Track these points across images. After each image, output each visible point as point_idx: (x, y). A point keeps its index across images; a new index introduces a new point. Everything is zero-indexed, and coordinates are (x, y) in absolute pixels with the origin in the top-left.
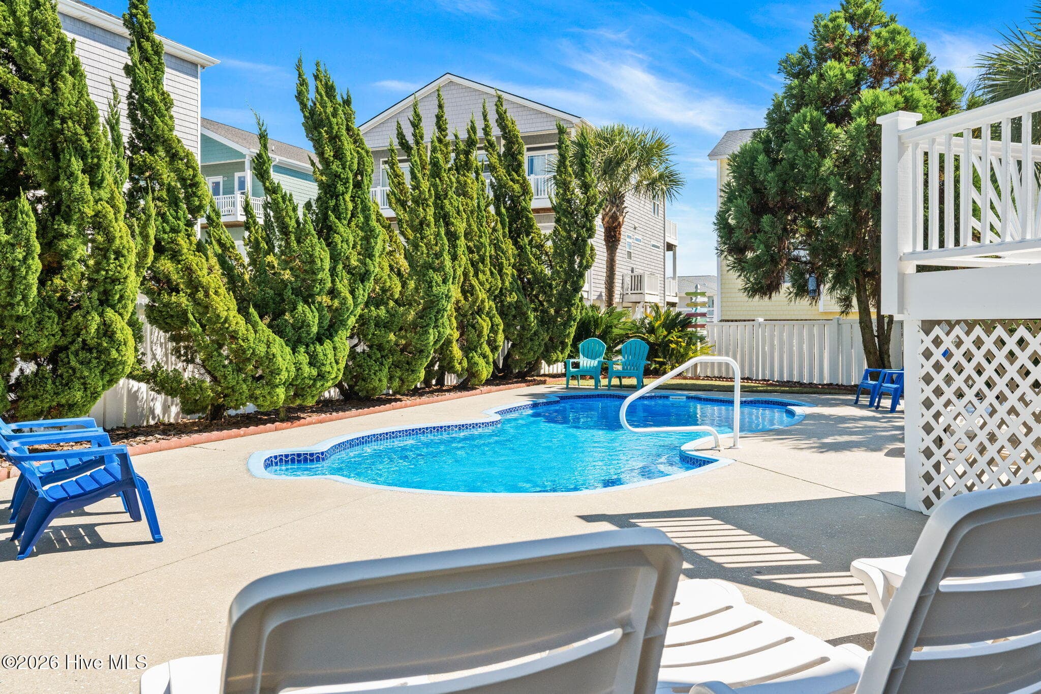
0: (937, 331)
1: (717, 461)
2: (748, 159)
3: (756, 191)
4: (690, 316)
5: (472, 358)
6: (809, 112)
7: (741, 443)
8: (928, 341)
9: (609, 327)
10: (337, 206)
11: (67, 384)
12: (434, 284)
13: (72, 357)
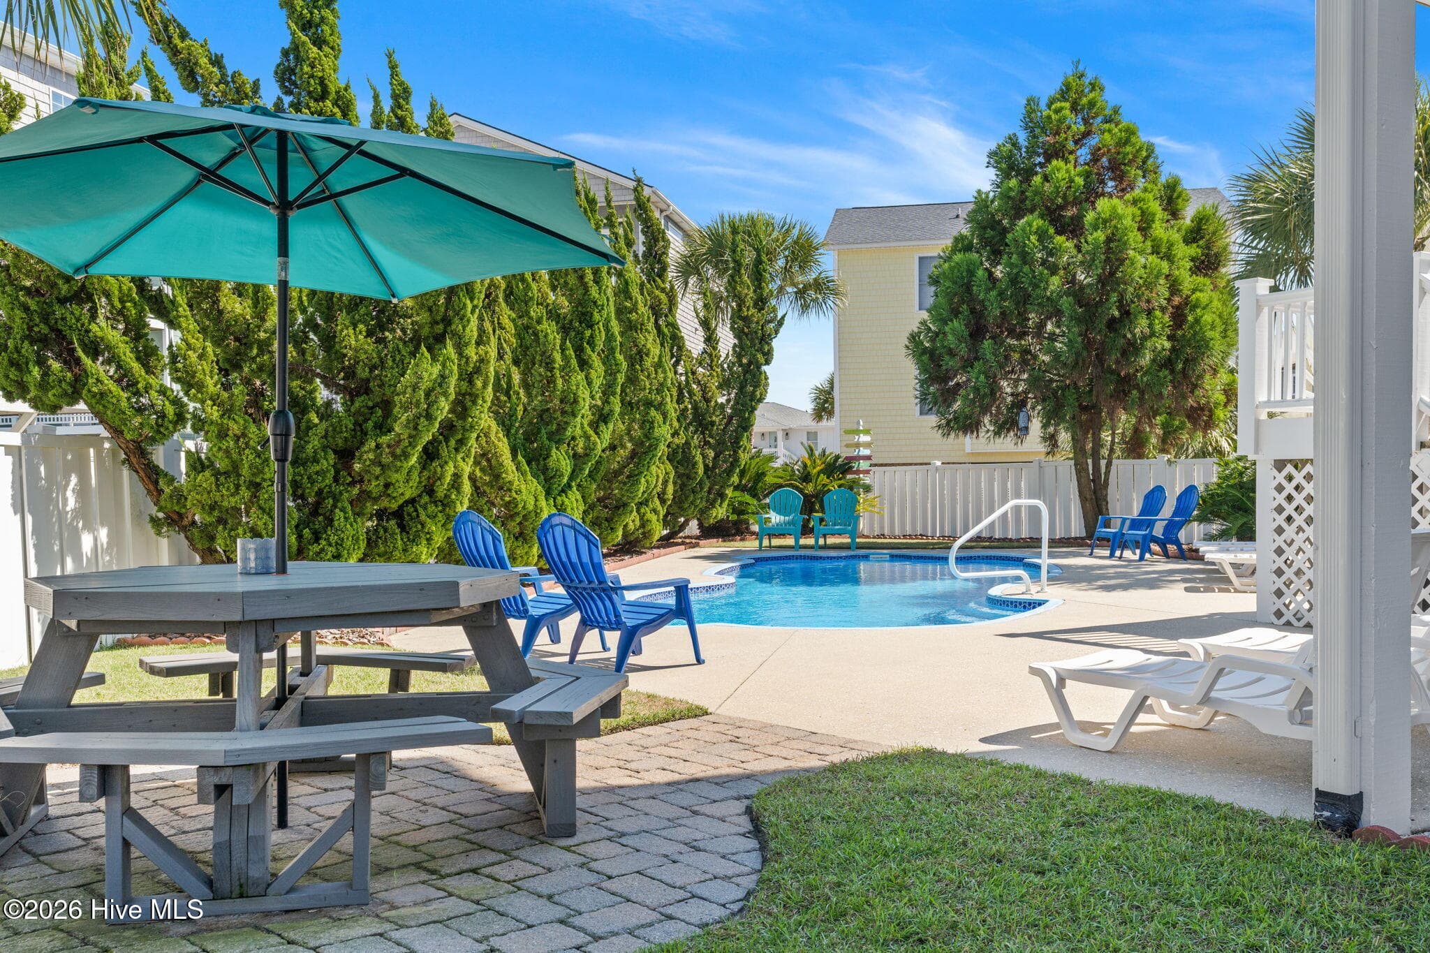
0: (1289, 468)
1: (1046, 601)
2: (964, 274)
3: (973, 311)
4: (851, 459)
5: (644, 514)
6: (1034, 221)
7: (1047, 589)
8: (1281, 478)
9: (760, 476)
10: (592, 336)
11: (414, 541)
12: (656, 425)
13: (421, 510)
